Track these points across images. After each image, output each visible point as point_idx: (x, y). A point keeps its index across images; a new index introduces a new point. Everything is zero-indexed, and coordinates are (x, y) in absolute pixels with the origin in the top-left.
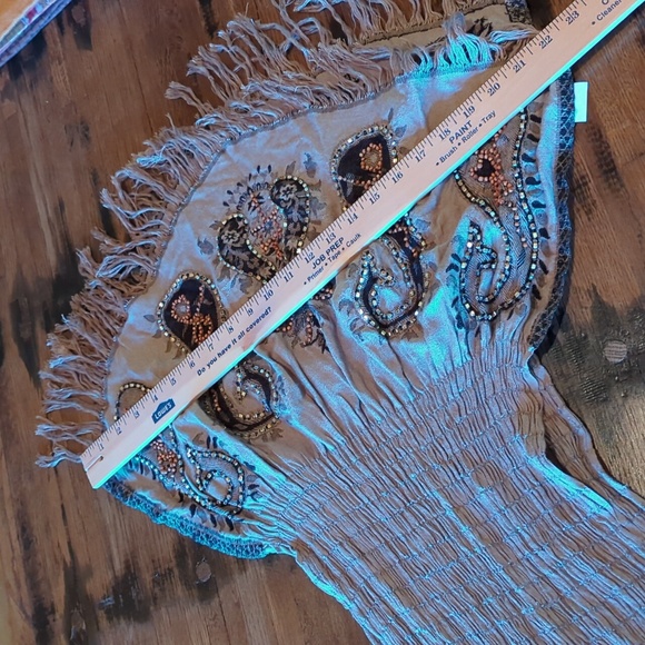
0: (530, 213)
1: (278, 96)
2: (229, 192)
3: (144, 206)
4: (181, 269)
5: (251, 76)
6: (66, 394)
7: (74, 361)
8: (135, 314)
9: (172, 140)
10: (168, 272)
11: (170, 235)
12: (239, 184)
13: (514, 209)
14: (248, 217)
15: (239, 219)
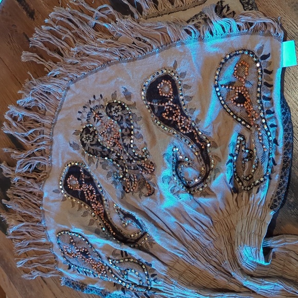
0: (269, 131)
1: (95, 53)
2: (80, 112)
3: (30, 128)
4: (65, 161)
5: (75, 42)
6: (26, 243)
7: (24, 226)
8: (47, 191)
9: (35, 87)
10: (58, 163)
11: (51, 142)
12: (84, 107)
13: (259, 129)
14: (95, 125)
15: (90, 127)
